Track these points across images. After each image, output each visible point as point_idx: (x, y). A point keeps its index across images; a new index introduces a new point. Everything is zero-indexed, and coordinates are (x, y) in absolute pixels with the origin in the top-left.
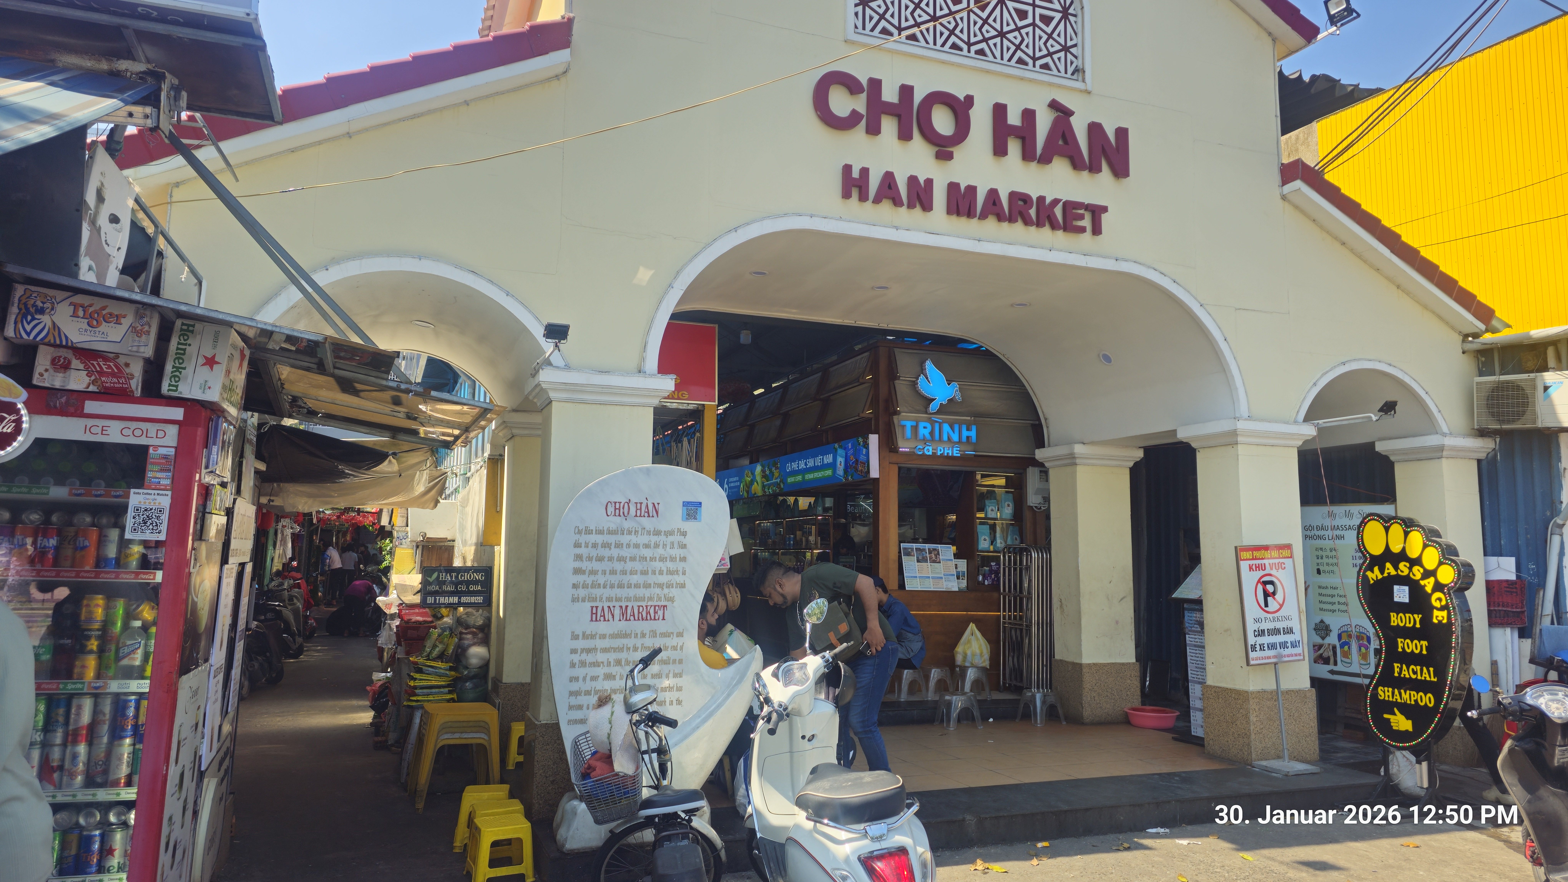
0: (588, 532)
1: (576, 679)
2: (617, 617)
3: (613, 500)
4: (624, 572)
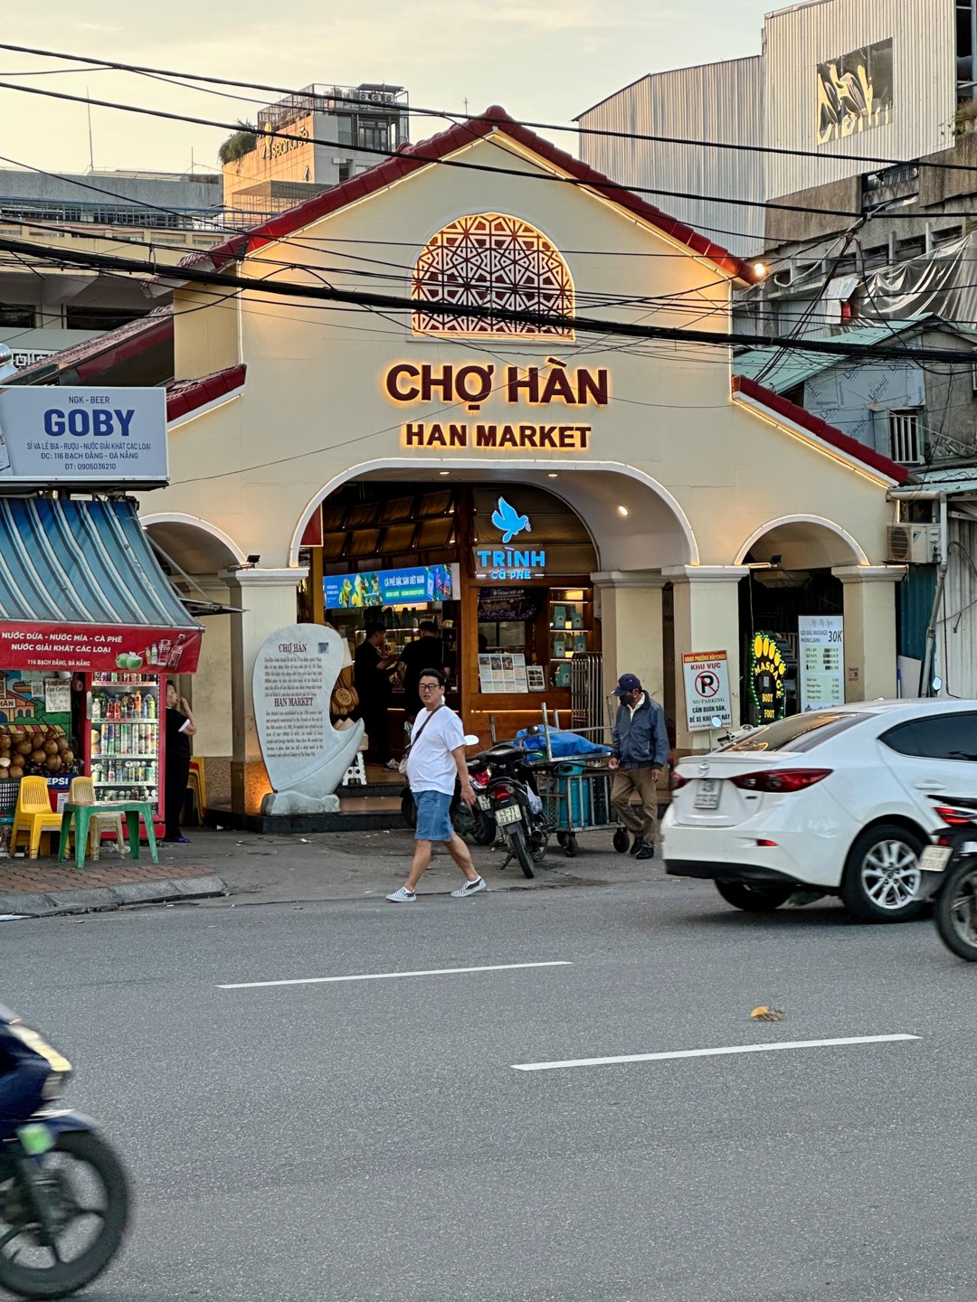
1: (270, 735)
2: (288, 704)
3: (282, 644)
4: (290, 681)
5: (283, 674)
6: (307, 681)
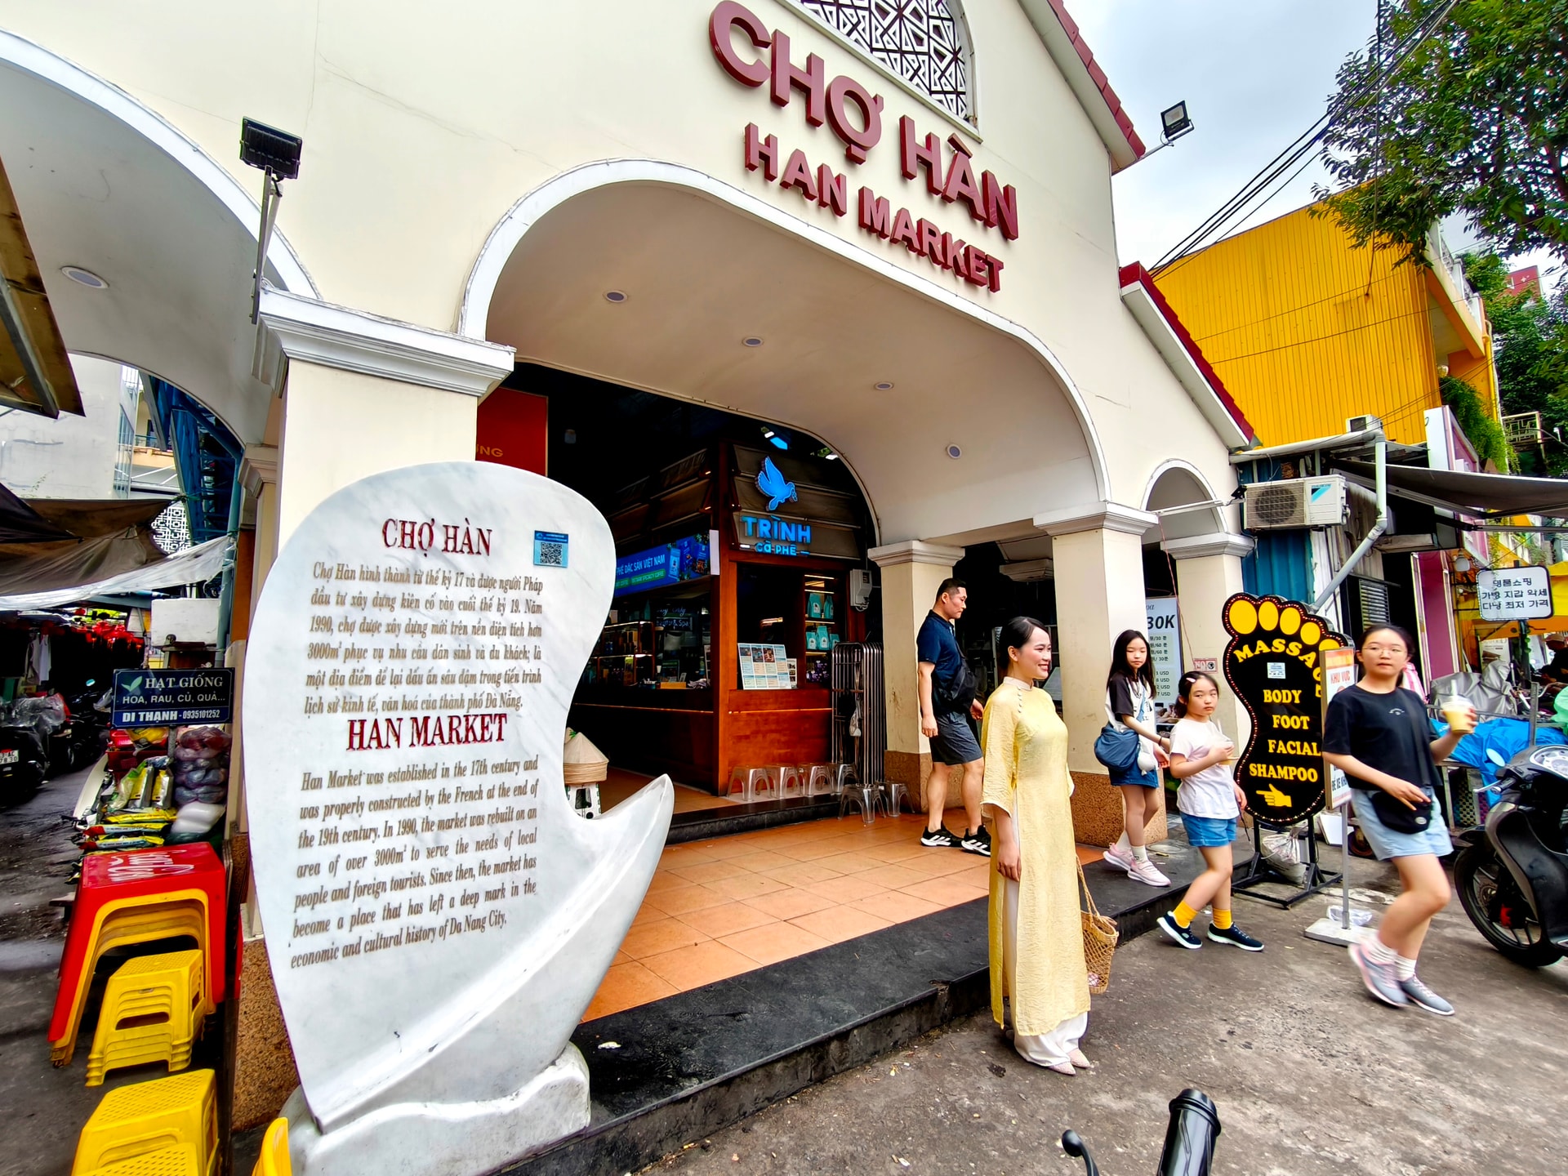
2: (406, 738)
5: (393, 628)
6: (487, 654)
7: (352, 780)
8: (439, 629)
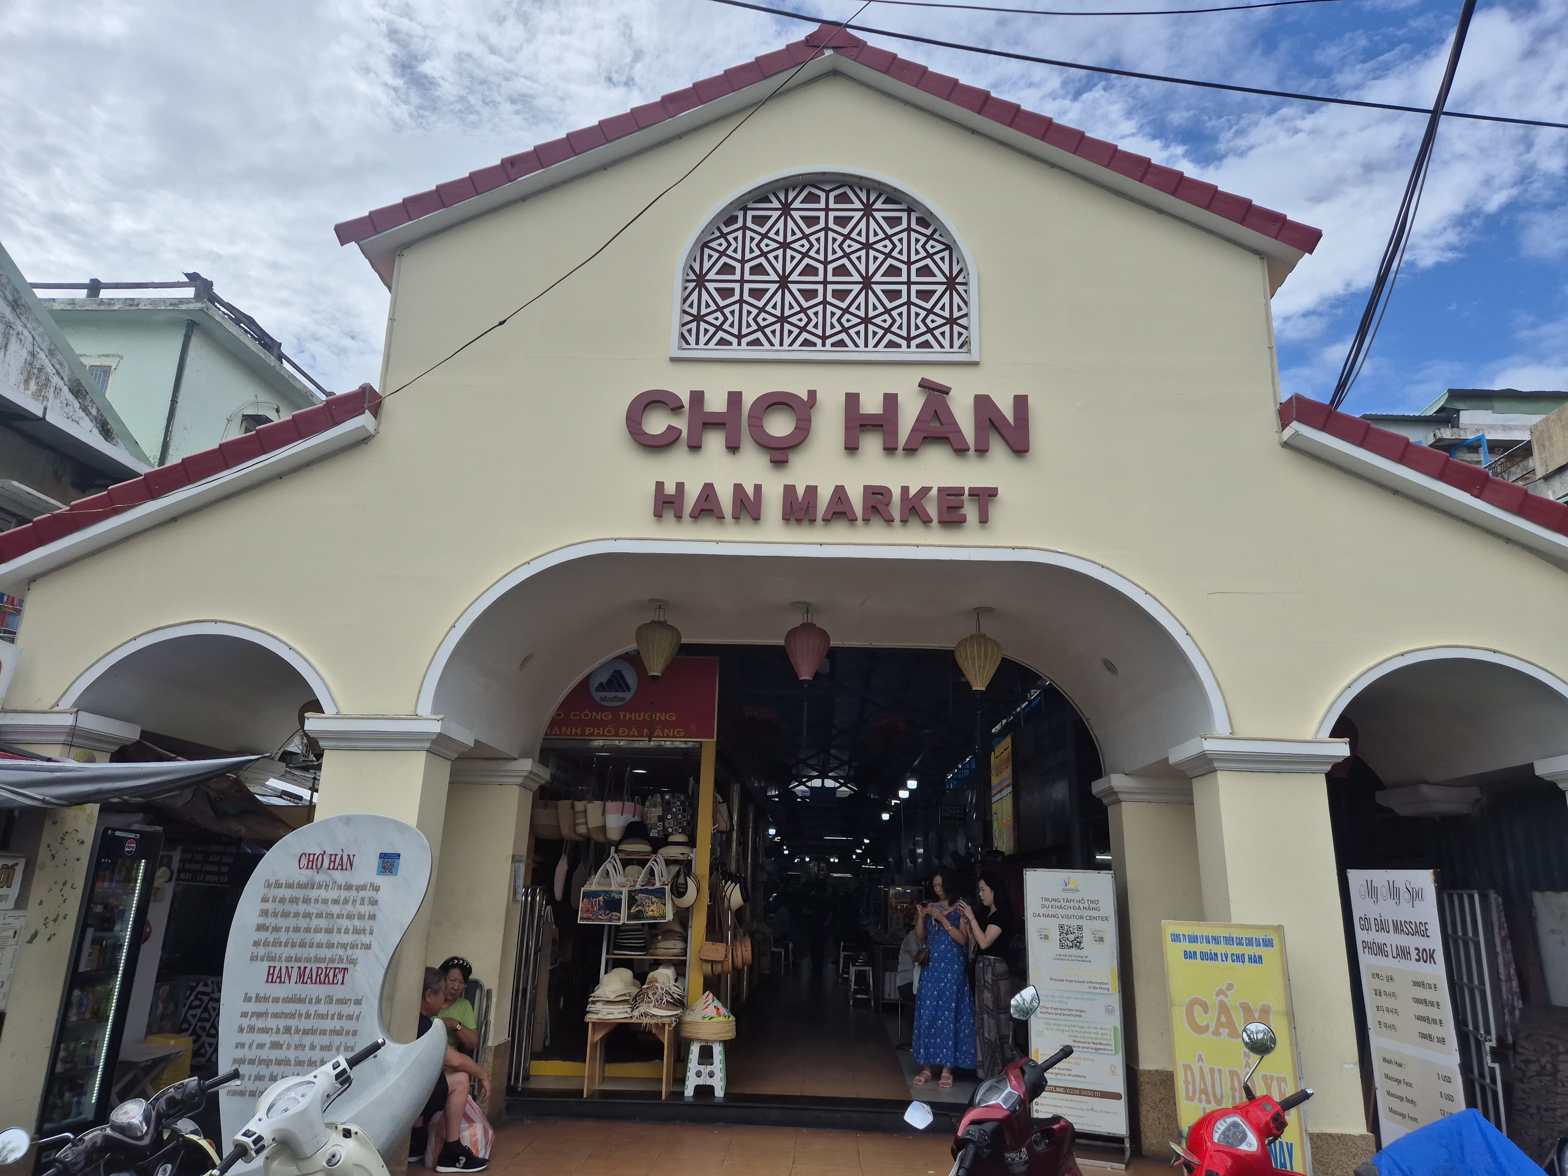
0: (278, 885)
1: (242, 1046)
2: (294, 979)
3: (308, 852)
5: (296, 915)
6: (343, 931)
7: (265, 999)
8: (319, 915)
